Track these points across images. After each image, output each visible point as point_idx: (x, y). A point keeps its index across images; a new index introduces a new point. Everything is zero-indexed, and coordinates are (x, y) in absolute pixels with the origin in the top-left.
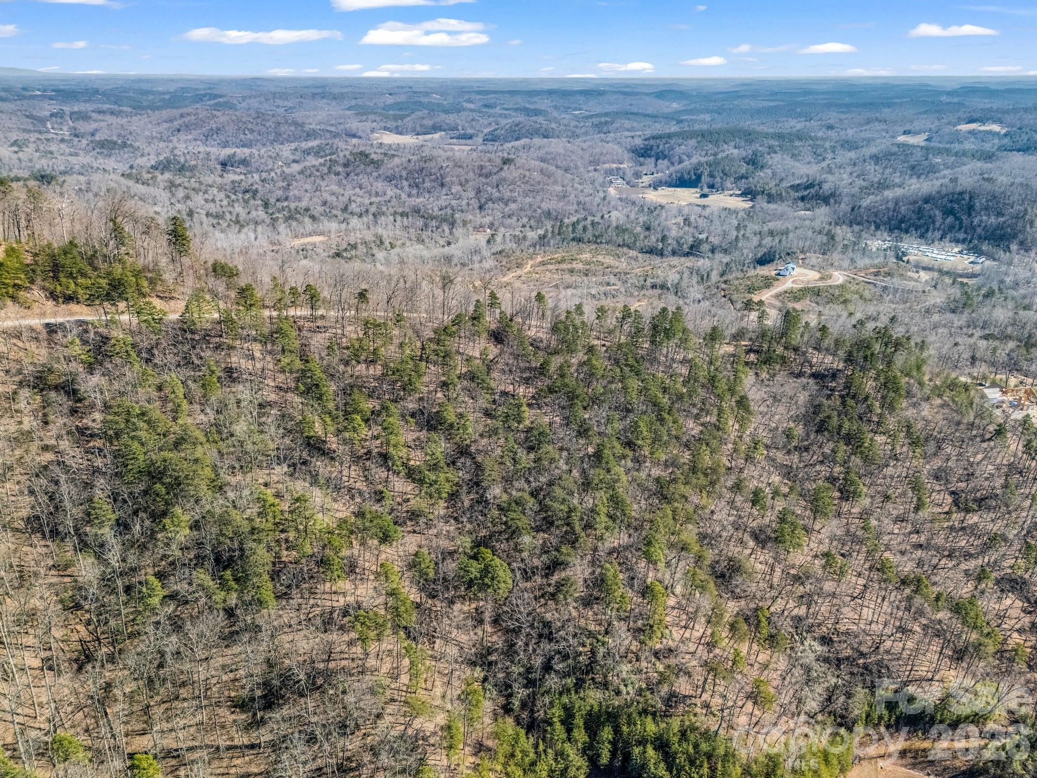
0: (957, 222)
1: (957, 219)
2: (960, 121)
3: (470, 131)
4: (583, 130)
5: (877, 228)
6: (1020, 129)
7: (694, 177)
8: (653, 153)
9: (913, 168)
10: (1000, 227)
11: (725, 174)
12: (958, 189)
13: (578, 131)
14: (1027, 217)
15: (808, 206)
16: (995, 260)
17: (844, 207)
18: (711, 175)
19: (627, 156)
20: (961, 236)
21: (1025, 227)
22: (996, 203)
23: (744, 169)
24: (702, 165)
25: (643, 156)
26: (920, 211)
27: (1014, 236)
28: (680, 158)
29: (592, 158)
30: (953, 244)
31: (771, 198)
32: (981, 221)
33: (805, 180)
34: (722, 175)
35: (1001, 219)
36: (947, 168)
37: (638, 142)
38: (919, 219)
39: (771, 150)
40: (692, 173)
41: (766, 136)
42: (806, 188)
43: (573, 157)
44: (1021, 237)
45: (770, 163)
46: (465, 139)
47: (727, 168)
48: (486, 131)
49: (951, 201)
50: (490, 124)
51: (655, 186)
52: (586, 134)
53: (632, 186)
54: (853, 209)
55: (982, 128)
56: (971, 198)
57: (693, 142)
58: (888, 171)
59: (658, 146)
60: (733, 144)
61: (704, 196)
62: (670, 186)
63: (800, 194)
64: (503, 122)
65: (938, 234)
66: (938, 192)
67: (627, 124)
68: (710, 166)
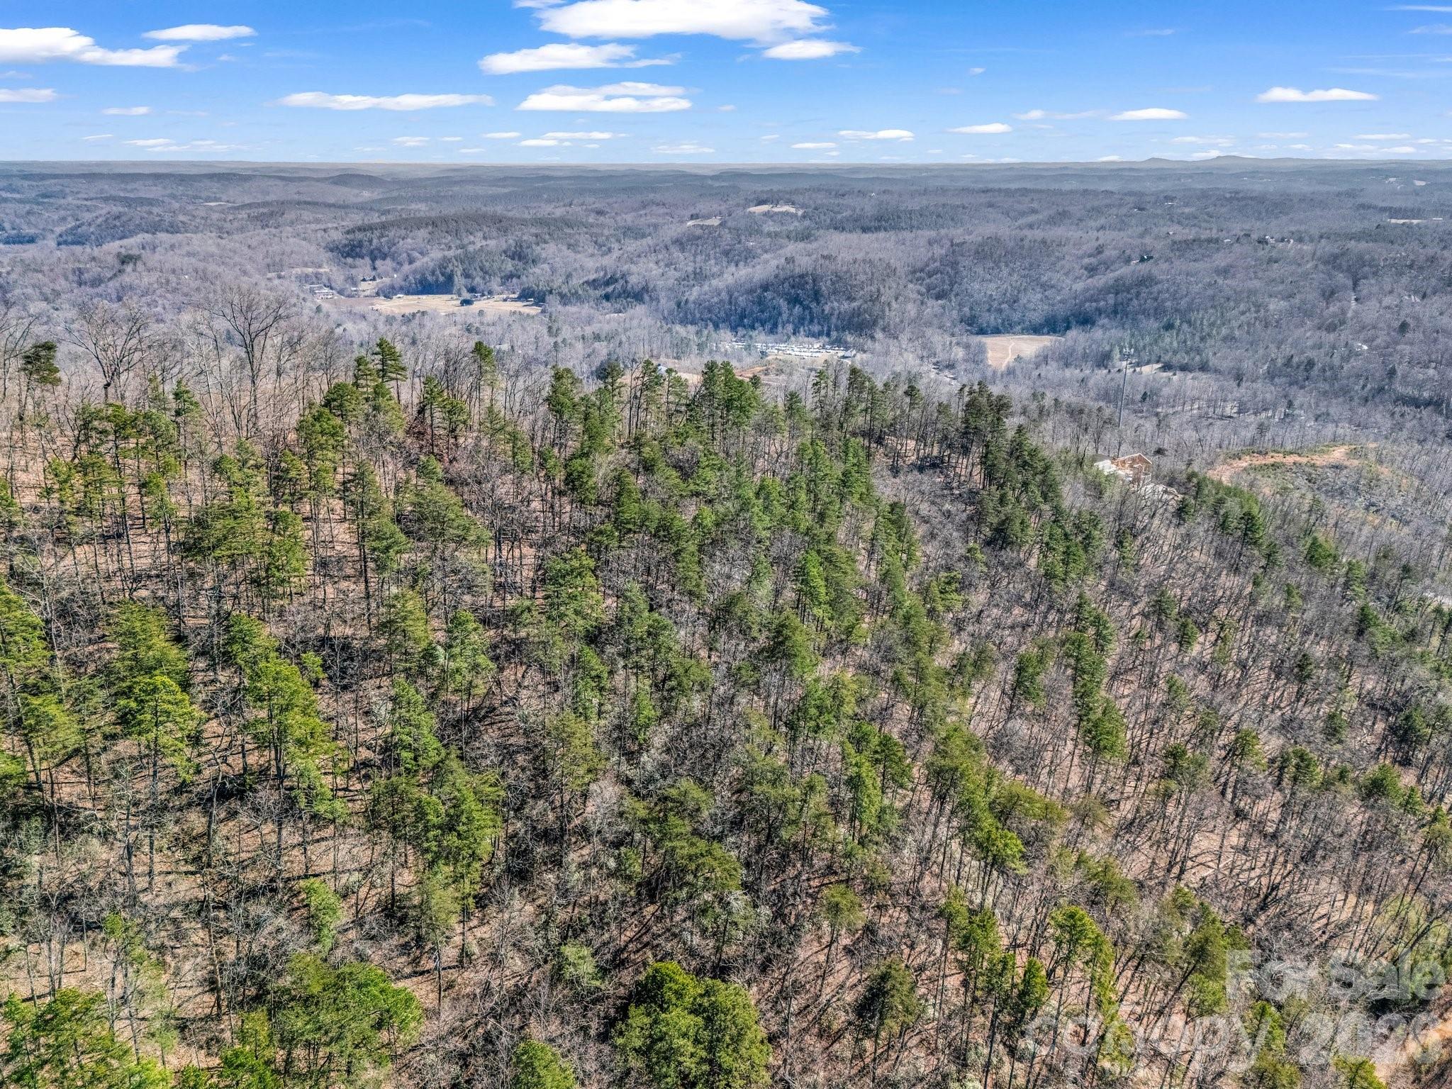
0: (807, 312)
1: (805, 308)
2: (748, 203)
3: (28, 231)
4: (236, 224)
5: (716, 327)
6: (816, 209)
7: (441, 279)
8: (364, 251)
9: (726, 253)
10: (857, 313)
11: (486, 273)
12: (797, 270)
13: (227, 225)
14: (883, 299)
15: (617, 306)
16: (865, 352)
17: (666, 304)
18: (467, 275)
19: (325, 256)
20: (816, 328)
21: (883, 311)
22: (843, 285)
23: (509, 266)
24: (450, 261)
25: (348, 255)
26: (760, 302)
27: (875, 323)
28: (409, 255)
29: (268, 260)
30: (811, 339)
31: (565, 299)
32: (833, 308)
33: (602, 274)
34: (481, 274)
35: (855, 304)
36: (766, 252)
37: (337, 236)
38: (762, 312)
39: (539, 239)
40: (438, 272)
41: (524, 222)
42: (607, 283)
43: (237, 259)
44: (881, 322)
45: (544, 255)
46: (21, 243)
47: (487, 264)
48: (58, 230)
49: (793, 287)
50: (64, 219)
51: (388, 293)
52: (242, 229)
53: (349, 296)
54: (679, 305)
55: (776, 210)
56: (814, 281)
57: (423, 233)
58: (699, 258)
59: (370, 241)
60: (480, 234)
61: (466, 302)
62: (408, 293)
63: (601, 292)
64: (87, 216)
65: (790, 328)
66: (776, 276)
67: (307, 215)
68: (462, 262)
